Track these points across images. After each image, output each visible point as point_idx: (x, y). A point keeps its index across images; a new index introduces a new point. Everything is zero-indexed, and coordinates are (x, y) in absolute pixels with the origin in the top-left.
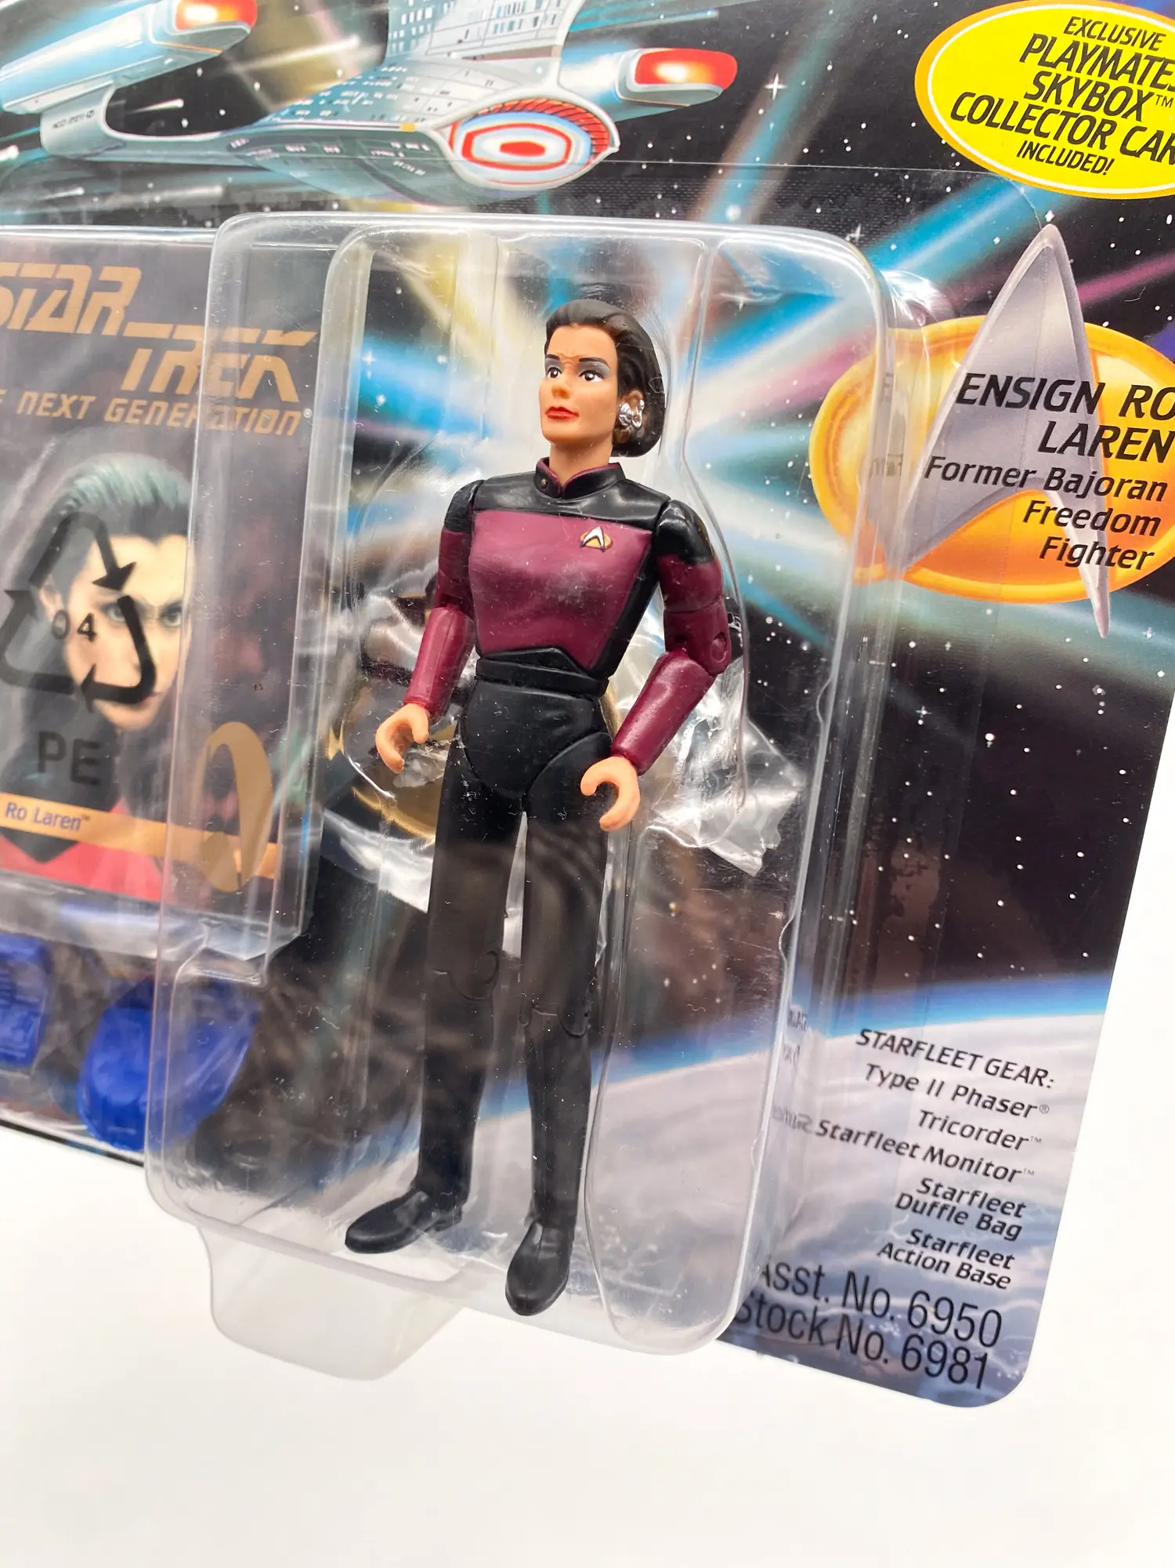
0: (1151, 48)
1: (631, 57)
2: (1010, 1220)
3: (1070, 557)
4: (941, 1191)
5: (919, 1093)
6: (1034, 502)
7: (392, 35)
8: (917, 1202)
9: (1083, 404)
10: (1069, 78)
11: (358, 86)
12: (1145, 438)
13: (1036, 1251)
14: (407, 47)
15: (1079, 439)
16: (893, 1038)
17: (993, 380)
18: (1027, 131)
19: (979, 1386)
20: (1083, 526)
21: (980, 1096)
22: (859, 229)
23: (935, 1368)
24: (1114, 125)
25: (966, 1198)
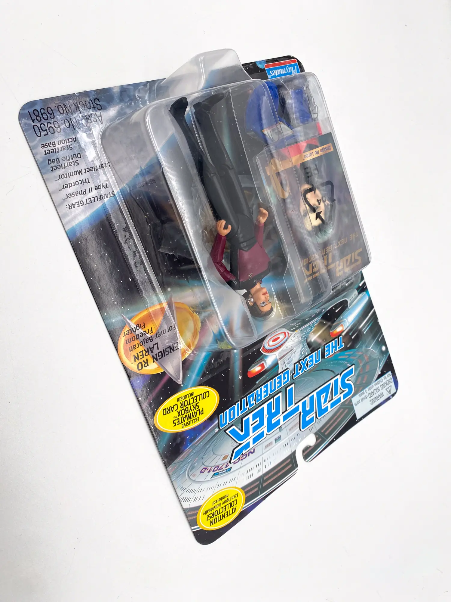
0: (183, 424)
1: (266, 367)
2: (52, 165)
3: (139, 326)
4: (73, 163)
5: (93, 186)
6: (152, 332)
7: (307, 346)
8: (76, 157)
9: (155, 356)
10: (193, 410)
11: (308, 333)
12: (140, 357)
13: (41, 160)
14: (303, 345)
15: (151, 349)
16: (107, 197)
17: (174, 350)
18: (195, 397)
19: (28, 111)
20: (140, 334)
21: (80, 194)
22: (213, 362)
23: (43, 111)
24: (181, 408)
25: (66, 165)
